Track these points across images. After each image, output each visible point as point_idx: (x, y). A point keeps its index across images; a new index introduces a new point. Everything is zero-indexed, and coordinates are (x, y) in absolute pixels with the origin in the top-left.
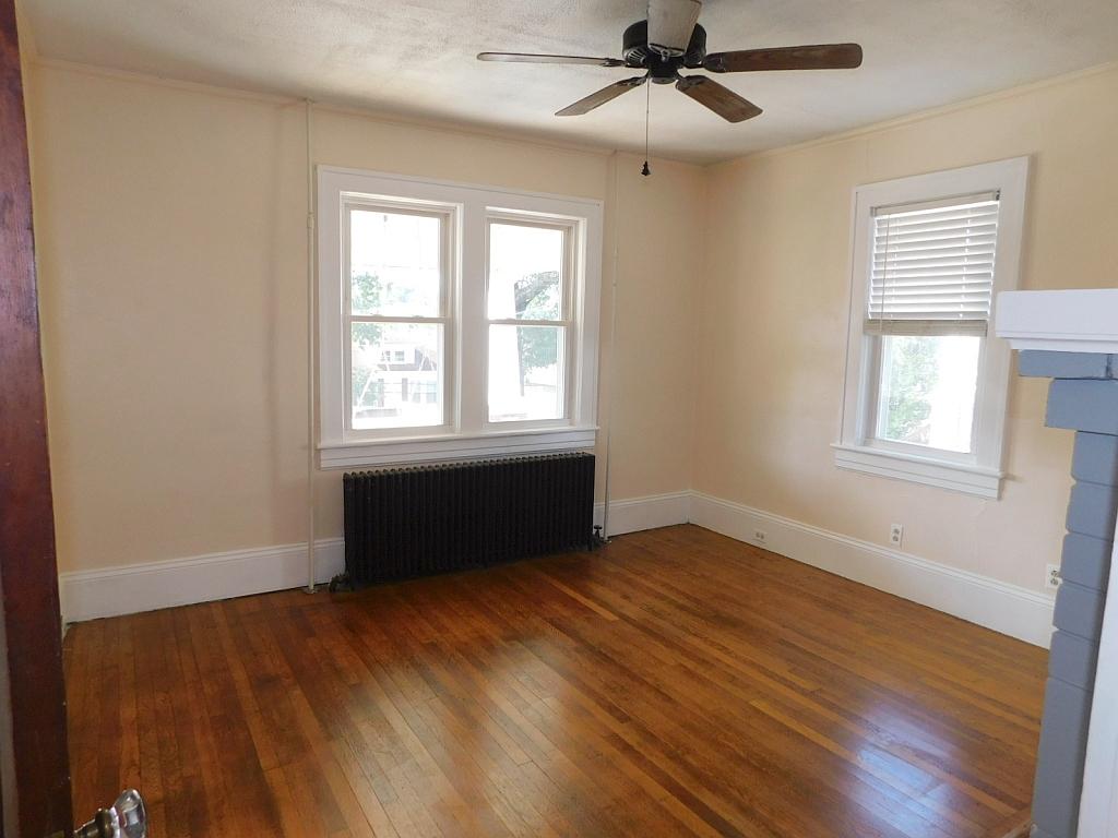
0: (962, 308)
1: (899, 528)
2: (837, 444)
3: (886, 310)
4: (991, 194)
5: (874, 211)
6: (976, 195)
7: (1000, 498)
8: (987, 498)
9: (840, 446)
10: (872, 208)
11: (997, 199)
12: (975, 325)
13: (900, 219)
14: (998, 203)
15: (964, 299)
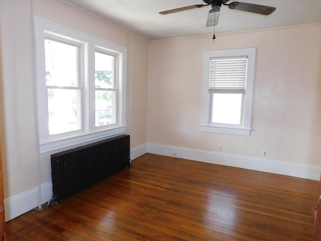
0: (238, 86)
1: (221, 146)
2: (201, 125)
3: (215, 87)
4: (246, 57)
5: (211, 58)
6: (241, 57)
7: (250, 135)
8: (246, 136)
9: (202, 125)
10: (210, 58)
11: (247, 58)
12: (241, 91)
13: (219, 61)
14: (247, 59)
15: (238, 84)
